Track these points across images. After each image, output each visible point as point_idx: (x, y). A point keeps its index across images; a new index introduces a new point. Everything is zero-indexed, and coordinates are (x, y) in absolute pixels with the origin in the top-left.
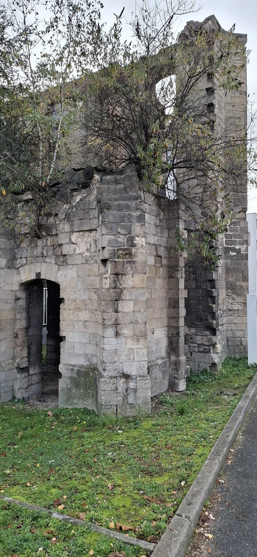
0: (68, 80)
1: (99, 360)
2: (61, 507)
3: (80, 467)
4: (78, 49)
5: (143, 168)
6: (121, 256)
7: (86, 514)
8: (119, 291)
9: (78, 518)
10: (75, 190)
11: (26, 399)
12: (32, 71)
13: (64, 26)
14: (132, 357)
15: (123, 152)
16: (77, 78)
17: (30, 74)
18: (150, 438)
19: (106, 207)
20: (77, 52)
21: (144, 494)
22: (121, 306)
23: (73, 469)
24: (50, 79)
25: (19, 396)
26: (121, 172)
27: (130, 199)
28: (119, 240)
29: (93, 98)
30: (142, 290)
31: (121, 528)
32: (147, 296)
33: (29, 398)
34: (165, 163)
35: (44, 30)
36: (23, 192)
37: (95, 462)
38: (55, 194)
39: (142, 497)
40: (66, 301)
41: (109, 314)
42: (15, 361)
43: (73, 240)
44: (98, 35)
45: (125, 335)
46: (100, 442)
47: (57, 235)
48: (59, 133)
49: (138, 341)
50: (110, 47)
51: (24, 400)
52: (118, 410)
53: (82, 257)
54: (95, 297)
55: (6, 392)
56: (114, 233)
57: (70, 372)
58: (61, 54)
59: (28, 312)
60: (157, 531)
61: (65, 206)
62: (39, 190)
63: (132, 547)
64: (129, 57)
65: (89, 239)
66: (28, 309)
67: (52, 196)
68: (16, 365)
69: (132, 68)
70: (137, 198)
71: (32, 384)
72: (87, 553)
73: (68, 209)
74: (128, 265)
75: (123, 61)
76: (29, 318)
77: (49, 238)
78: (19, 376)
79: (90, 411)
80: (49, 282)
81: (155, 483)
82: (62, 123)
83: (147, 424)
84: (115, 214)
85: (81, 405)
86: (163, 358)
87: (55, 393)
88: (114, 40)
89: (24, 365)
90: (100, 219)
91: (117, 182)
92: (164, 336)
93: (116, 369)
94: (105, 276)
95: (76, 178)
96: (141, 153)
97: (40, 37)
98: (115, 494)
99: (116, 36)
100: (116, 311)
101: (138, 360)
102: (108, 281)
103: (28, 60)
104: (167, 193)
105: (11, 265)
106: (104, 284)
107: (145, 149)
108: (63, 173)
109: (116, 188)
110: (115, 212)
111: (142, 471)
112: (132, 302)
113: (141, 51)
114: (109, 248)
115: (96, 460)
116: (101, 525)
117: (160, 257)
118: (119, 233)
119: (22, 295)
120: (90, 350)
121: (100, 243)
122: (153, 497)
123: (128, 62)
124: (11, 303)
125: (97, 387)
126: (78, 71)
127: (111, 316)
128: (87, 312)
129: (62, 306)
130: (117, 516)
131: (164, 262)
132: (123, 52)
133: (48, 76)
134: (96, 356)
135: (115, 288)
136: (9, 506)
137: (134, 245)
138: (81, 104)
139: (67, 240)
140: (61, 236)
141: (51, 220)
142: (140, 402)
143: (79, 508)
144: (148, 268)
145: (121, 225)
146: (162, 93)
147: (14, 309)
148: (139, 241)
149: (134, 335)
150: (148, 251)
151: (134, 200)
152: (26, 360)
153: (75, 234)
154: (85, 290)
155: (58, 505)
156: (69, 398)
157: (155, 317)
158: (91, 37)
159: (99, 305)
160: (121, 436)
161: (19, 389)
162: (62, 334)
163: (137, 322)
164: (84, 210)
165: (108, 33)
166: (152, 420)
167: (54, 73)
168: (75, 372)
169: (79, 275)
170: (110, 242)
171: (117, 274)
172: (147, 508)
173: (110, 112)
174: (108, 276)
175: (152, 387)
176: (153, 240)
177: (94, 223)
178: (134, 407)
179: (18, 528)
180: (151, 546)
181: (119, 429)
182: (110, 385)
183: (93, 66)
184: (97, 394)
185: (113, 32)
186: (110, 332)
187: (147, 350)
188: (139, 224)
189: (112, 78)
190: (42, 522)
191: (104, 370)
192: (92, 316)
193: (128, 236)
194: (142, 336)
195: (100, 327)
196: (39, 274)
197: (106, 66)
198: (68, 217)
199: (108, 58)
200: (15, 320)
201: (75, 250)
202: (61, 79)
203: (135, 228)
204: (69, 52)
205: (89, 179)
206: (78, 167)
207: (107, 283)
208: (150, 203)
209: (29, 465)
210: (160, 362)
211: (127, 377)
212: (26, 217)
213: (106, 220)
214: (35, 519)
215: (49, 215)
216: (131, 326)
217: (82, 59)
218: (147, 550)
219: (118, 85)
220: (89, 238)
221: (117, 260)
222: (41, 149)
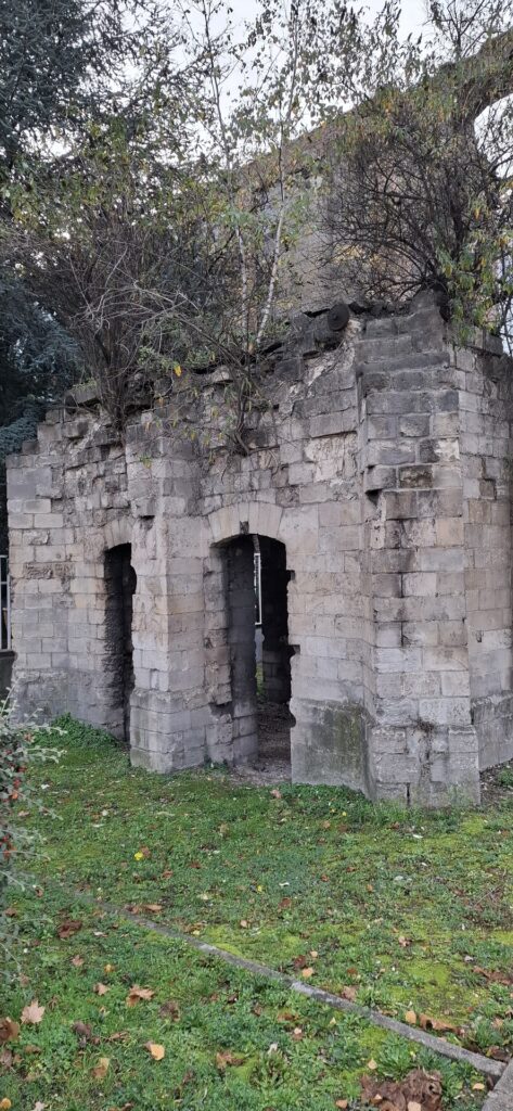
0: (292, 137)
1: (367, 694)
2: (308, 972)
3: (341, 898)
4: (313, 68)
5: (453, 295)
6: (409, 481)
7: (358, 990)
8: (404, 553)
9: (344, 996)
10: (312, 355)
11: (230, 764)
12: (223, 127)
13: (283, 26)
14: (436, 688)
15: (407, 267)
16: (310, 128)
17: (218, 133)
18: (482, 853)
19: (376, 384)
20: (311, 74)
21: (473, 963)
22: (411, 584)
23: (327, 902)
24: (257, 137)
25: (217, 757)
26: (405, 309)
27: (424, 363)
28: (404, 448)
29: (345, 165)
30: (454, 551)
31: (429, 1025)
32: (466, 563)
33: (235, 762)
34: (500, 282)
35: (245, 40)
36: (211, 368)
37: (370, 892)
38: (273, 365)
39: (470, 968)
40: (297, 577)
41: (387, 601)
42: (206, 692)
43: (310, 455)
44: (353, 32)
45: (419, 643)
46: (377, 854)
47: (277, 447)
48: (277, 244)
49: (448, 655)
50: (378, 53)
51: (226, 766)
52: (411, 793)
53: (328, 488)
54: (356, 567)
55: (194, 749)
56: (392, 435)
57: (311, 714)
58: (278, 83)
59: (227, 599)
60: (505, 1038)
61: (292, 388)
62: (243, 362)
63: (454, 1064)
64: (417, 68)
65: (341, 452)
66: (227, 593)
67: (267, 372)
68: (209, 699)
69: (426, 89)
70: (438, 360)
71: (239, 736)
72: (363, 1064)
73: (298, 394)
74: (423, 499)
75: (404, 78)
76: (229, 610)
77: (262, 454)
78: (215, 719)
79: (354, 793)
80: (263, 539)
81: (496, 943)
82: (284, 224)
83: (475, 825)
84: (394, 396)
85: (335, 780)
86: (503, 693)
87: (284, 755)
88: (384, 38)
89: (225, 699)
90: (364, 408)
91: (396, 330)
92: (503, 646)
93: (405, 712)
94: (375, 524)
95: (313, 330)
96: (447, 265)
97: (237, 56)
98: (414, 957)
99: (389, 29)
100: (401, 595)
101: (450, 694)
102: (381, 535)
103: (215, 106)
104: (505, 344)
105: (195, 510)
106: (373, 540)
107: (455, 256)
108: (287, 324)
109: (394, 343)
110: (393, 392)
111: (467, 918)
112: (434, 576)
113: (444, 53)
114: (382, 467)
115: (371, 888)
116: (388, 1015)
117: (492, 480)
118: (402, 434)
119: (216, 566)
120: (350, 672)
121: (364, 458)
122: (493, 971)
123: (415, 79)
124: (196, 582)
125: (366, 746)
126: (313, 114)
127: (389, 604)
128: (341, 597)
129: (290, 586)
130: (420, 1000)
131: (501, 490)
132: (404, 61)
133: (254, 132)
134: (362, 684)
135: (396, 548)
136: (211, 960)
137: (435, 459)
138: (320, 180)
139: (298, 457)
140: (285, 448)
141: (266, 418)
142: (456, 779)
143: (342, 977)
144: (465, 505)
145: (407, 419)
146: (490, 135)
147: (202, 593)
148: (446, 449)
149: (440, 643)
150: (466, 470)
151: (434, 364)
152: (227, 689)
153: (313, 444)
154: (334, 554)
155: (302, 968)
156: (312, 766)
157: (482, 607)
158: (338, 40)
159: (365, 583)
160: (419, 846)
161: (217, 744)
162: (293, 640)
163: (445, 617)
164: (330, 393)
165: (372, 25)
166: (484, 818)
167: (264, 125)
168: (321, 715)
169: (323, 523)
170: (384, 456)
171: (400, 520)
172: (483, 992)
173: (381, 188)
174: (382, 525)
175: (481, 751)
176: (475, 445)
177: (350, 419)
178: (445, 790)
179: (229, 1002)
180: (495, 1067)
181: (416, 832)
182: (393, 744)
183: (343, 98)
184: (366, 759)
185: (383, 22)
186: (389, 636)
187: (467, 674)
188: (445, 414)
189: (384, 116)
190: (274, 996)
191: (380, 712)
192: (350, 605)
193: (421, 440)
194: (456, 646)
195: (368, 627)
196: (245, 526)
197: (371, 94)
198: (298, 411)
199: (373, 78)
200: (204, 613)
201: (313, 476)
202: (279, 135)
203: (437, 422)
204: (295, 78)
205: (339, 330)
206: (316, 309)
207: (380, 539)
208: (468, 369)
209: (243, 888)
210: (496, 700)
211: (427, 728)
212: (218, 415)
213: (376, 410)
214: (259, 989)
215: (261, 409)
216: (433, 625)
217: (320, 87)
218: (486, 1074)
219: (397, 130)
220: (341, 448)
221: (399, 490)
222: (244, 280)
